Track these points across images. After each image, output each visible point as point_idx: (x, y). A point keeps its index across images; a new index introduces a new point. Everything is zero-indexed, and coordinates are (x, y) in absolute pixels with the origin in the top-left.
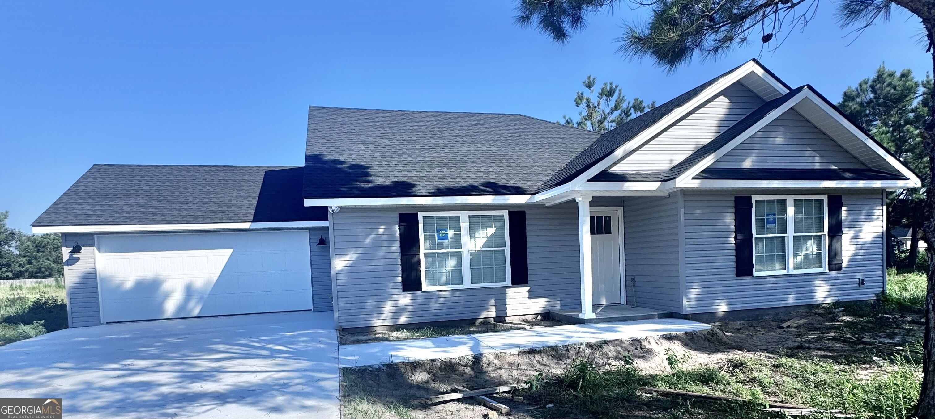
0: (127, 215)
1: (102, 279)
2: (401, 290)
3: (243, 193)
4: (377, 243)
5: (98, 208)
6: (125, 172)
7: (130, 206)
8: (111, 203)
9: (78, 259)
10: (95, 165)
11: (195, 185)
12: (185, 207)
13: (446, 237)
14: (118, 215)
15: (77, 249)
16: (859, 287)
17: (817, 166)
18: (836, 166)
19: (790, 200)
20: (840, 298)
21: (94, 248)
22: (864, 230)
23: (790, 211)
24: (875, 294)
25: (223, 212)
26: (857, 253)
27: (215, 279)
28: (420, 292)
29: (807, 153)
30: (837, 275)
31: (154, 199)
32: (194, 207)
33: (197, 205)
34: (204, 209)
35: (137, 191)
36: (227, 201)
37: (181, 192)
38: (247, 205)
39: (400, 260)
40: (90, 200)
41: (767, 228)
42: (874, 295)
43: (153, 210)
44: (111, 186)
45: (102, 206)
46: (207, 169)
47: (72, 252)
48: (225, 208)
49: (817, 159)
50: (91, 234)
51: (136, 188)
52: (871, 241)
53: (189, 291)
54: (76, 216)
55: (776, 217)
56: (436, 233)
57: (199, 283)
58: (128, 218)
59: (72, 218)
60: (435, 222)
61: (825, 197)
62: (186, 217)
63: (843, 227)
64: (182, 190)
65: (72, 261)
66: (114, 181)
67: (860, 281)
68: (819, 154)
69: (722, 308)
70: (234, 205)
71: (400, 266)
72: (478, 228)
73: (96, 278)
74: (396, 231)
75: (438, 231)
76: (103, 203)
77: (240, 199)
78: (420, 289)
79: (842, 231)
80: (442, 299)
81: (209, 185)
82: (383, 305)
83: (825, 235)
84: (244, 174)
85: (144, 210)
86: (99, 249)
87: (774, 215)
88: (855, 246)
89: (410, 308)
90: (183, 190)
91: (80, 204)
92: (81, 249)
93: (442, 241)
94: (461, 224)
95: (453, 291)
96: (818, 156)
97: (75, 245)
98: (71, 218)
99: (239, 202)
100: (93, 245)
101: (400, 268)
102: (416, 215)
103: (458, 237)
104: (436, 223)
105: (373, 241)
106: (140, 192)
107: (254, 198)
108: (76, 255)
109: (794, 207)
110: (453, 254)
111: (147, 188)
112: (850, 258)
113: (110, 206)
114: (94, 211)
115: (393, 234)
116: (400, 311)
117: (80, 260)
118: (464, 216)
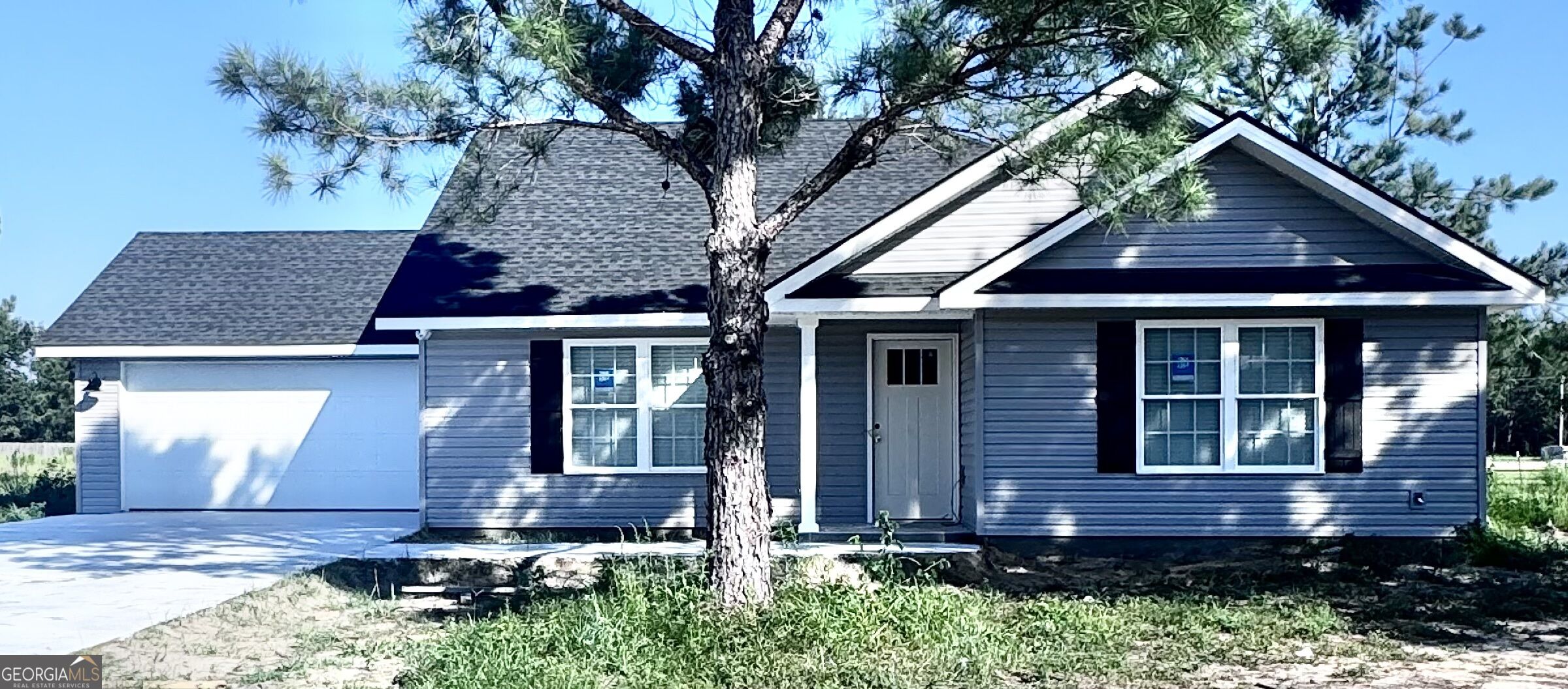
0: (169, 329)
1: (127, 434)
2: (530, 470)
3: (360, 288)
4: (492, 389)
5: (130, 315)
6: (181, 248)
7: (177, 312)
8: (149, 307)
9: (96, 400)
10: (139, 234)
11: (286, 273)
12: (259, 314)
13: (610, 383)
14: (155, 328)
15: (94, 385)
16: (1410, 508)
17: (1300, 261)
18: (1348, 261)
19: (1229, 330)
20: (1354, 528)
21: (119, 383)
22: (1422, 391)
23: (1230, 350)
24: (1455, 526)
25: (316, 324)
26: (1402, 438)
27: (298, 442)
28: (560, 475)
29: (1274, 236)
30: (1349, 482)
31: (215, 298)
32: (273, 314)
33: (280, 311)
34: (288, 319)
35: (193, 284)
36: (328, 304)
37: (260, 287)
38: (359, 312)
39: (529, 419)
40: (121, 302)
41: (1173, 383)
42: (1453, 529)
43: (209, 320)
44: (156, 274)
45: (136, 312)
46: (315, 238)
47: (88, 388)
48: (322, 318)
49: (1300, 246)
50: (117, 360)
51: (192, 278)
52: (1444, 414)
53: (255, 461)
54: (97, 330)
55: (1196, 361)
56: (593, 376)
57: (270, 449)
58: (169, 334)
59: (92, 334)
60: (592, 356)
61: (1318, 323)
62: (255, 332)
63: (1365, 383)
64: (262, 281)
65: (88, 403)
66: (163, 267)
67: (1412, 496)
68: (1303, 237)
69: (1064, 527)
70: (339, 311)
71: (529, 430)
72: (666, 369)
73: (118, 433)
74: (525, 370)
75: (597, 372)
76: (138, 307)
77: (352, 300)
78: (561, 470)
79: (1362, 393)
80: (597, 490)
81: (308, 272)
82: (498, 493)
83: (1318, 399)
84: (375, 249)
85: (196, 320)
86: (126, 385)
87: (1192, 358)
88: (1400, 424)
89: (542, 501)
90: (265, 282)
91: (105, 308)
92: (100, 384)
93: (605, 389)
94: (637, 360)
95: (619, 476)
96: (1304, 240)
97: (93, 377)
98: (89, 333)
99: (348, 306)
100: (118, 379)
101: (529, 432)
102: (559, 345)
103: (632, 381)
104: (595, 358)
105: (485, 386)
106: (199, 286)
107: (374, 299)
108: (92, 394)
109: (1240, 340)
110: (622, 413)
111: (210, 278)
112: (1382, 447)
113: (148, 312)
114: (123, 322)
115: (521, 376)
116: (525, 504)
117: (98, 404)
118: (643, 346)
